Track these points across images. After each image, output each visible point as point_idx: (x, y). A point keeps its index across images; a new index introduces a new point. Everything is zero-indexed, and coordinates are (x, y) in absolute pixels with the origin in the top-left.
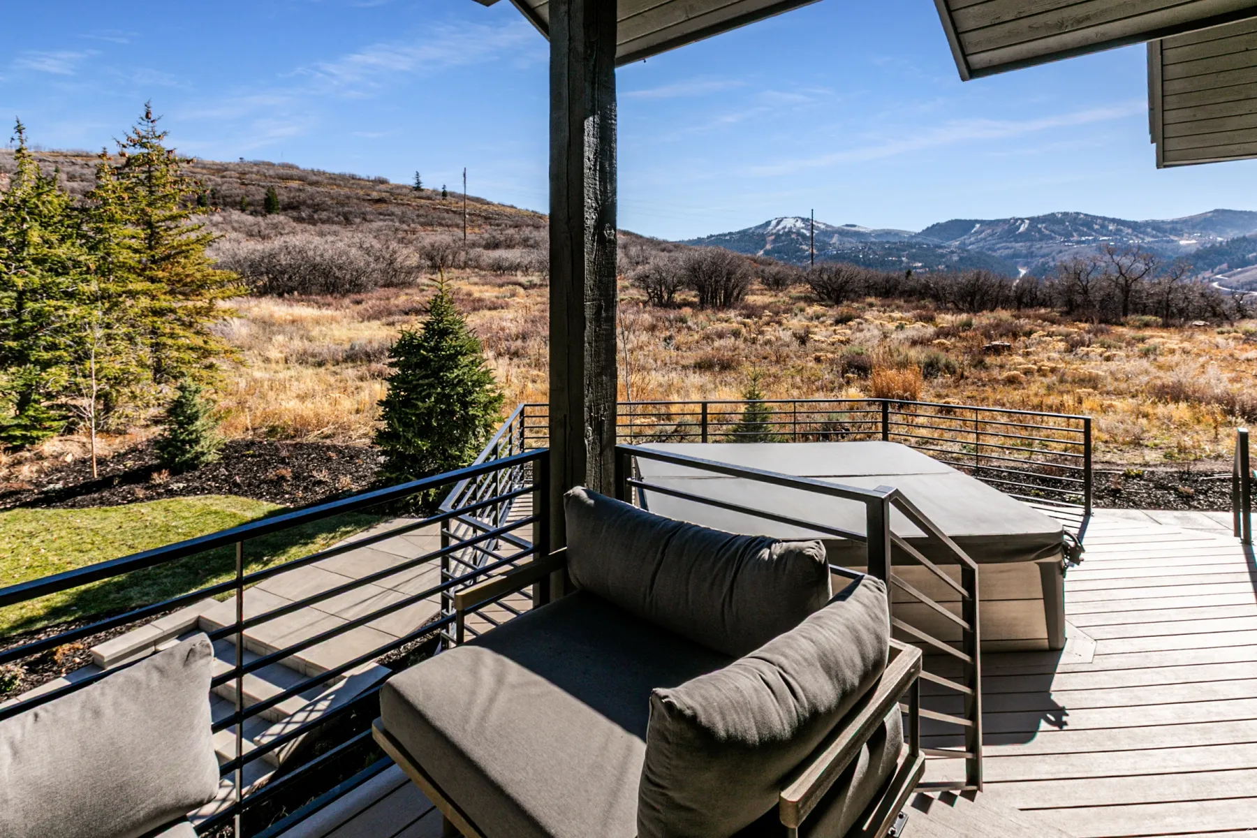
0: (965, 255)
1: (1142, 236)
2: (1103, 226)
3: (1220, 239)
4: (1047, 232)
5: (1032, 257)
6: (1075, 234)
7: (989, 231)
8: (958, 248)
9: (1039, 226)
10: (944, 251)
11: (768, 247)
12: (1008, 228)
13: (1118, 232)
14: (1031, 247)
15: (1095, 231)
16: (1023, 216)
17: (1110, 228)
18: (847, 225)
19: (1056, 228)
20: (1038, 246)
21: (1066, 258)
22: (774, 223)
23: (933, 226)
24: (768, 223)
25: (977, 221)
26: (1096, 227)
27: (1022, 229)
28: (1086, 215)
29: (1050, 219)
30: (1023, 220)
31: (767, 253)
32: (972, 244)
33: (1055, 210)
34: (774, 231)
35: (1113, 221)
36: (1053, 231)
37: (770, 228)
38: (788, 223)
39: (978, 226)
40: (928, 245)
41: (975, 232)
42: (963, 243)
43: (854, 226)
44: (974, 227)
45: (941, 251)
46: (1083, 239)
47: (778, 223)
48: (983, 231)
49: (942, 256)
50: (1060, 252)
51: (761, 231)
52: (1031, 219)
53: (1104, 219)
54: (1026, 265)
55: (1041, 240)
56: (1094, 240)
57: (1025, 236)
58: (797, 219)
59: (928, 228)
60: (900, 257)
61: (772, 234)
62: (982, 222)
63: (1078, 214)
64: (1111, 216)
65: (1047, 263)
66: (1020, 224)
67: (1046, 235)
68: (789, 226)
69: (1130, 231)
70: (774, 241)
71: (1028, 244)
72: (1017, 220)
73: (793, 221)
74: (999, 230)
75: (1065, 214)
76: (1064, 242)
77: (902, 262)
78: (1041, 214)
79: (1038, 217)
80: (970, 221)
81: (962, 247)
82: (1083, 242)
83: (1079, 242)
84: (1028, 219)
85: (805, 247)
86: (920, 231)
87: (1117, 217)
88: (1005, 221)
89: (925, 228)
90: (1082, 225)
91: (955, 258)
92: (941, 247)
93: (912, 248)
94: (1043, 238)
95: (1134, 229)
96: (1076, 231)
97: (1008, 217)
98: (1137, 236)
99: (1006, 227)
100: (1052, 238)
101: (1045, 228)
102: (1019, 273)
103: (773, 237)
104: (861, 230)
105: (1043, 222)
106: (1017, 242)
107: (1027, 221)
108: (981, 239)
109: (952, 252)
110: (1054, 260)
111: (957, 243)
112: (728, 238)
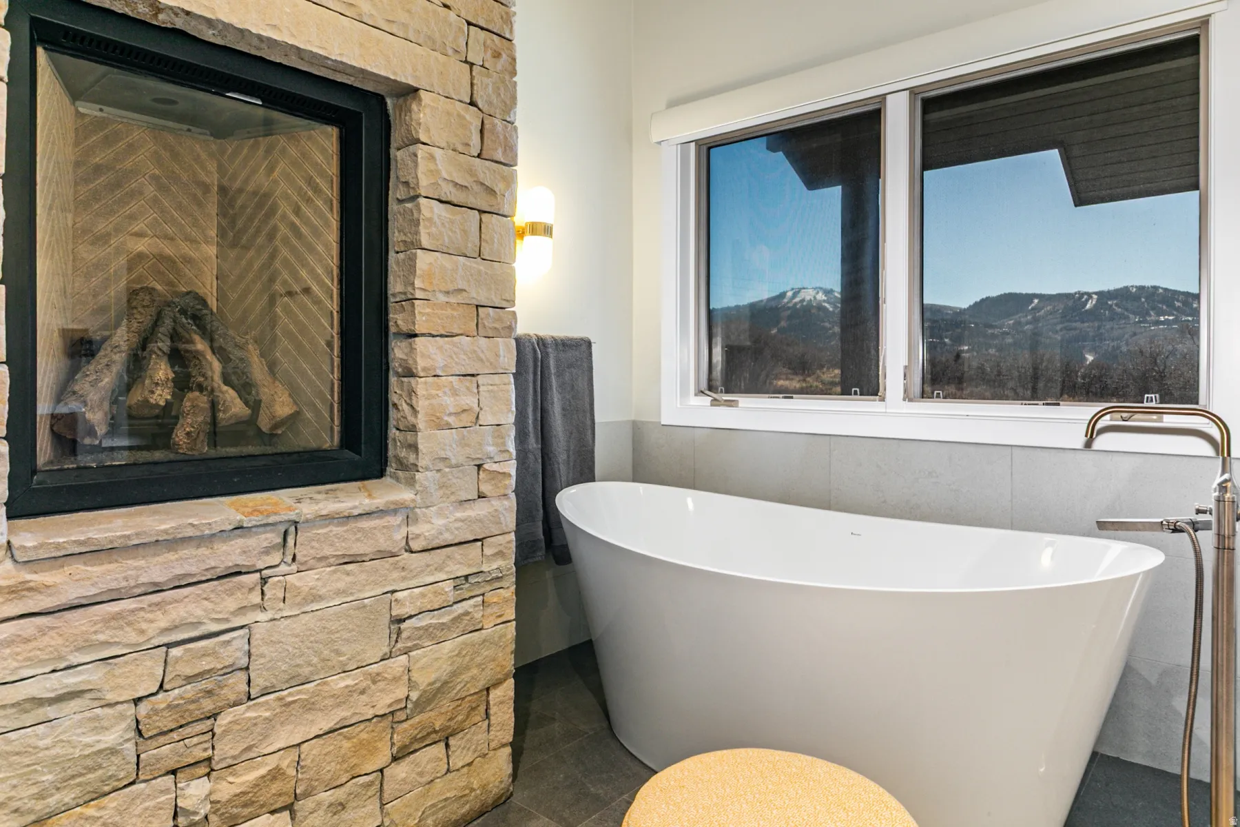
6: (1152, 313)
10: (996, 331)
11: (783, 324)
12: (1071, 305)
14: (1099, 328)
15: (1178, 309)
16: (1091, 291)
19: (1129, 305)
20: (1108, 327)
21: (1142, 341)
22: (790, 294)
23: (983, 300)
24: (783, 295)
26: (1177, 304)
28: (1166, 290)
29: (1123, 295)
30: (1089, 295)
31: (780, 331)
34: (790, 305)
36: (1127, 310)
37: (786, 300)
38: (808, 295)
39: (1036, 301)
41: (1033, 309)
42: (1018, 323)
44: (1032, 302)
46: (1162, 318)
47: (795, 295)
48: (1043, 308)
49: (993, 336)
50: (1135, 334)
51: (773, 304)
52: (1099, 294)
54: (1093, 350)
55: (1112, 319)
56: (1175, 321)
58: (818, 289)
59: (976, 304)
60: (941, 338)
61: (789, 308)
62: (1040, 297)
63: (1156, 288)
65: (1119, 347)
66: (1087, 301)
67: (1117, 314)
68: (808, 298)
70: (790, 318)
71: (1096, 324)
72: (1082, 294)
73: (812, 292)
75: (1142, 288)
76: (1140, 322)
77: (945, 344)
78: (1112, 288)
79: (1109, 292)
80: (1027, 295)
84: (1096, 293)
85: (827, 325)
88: (1068, 296)
90: (1159, 302)
92: (991, 327)
93: (957, 327)
96: (1153, 309)
97: (1072, 291)
99: (1070, 303)
101: (1116, 305)
102: (1086, 359)
103: (789, 312)
105: (1115, 298)
106: (1083, 322)
107: (1095, 297)
110: (1127, 344)
111: (1012, 322)
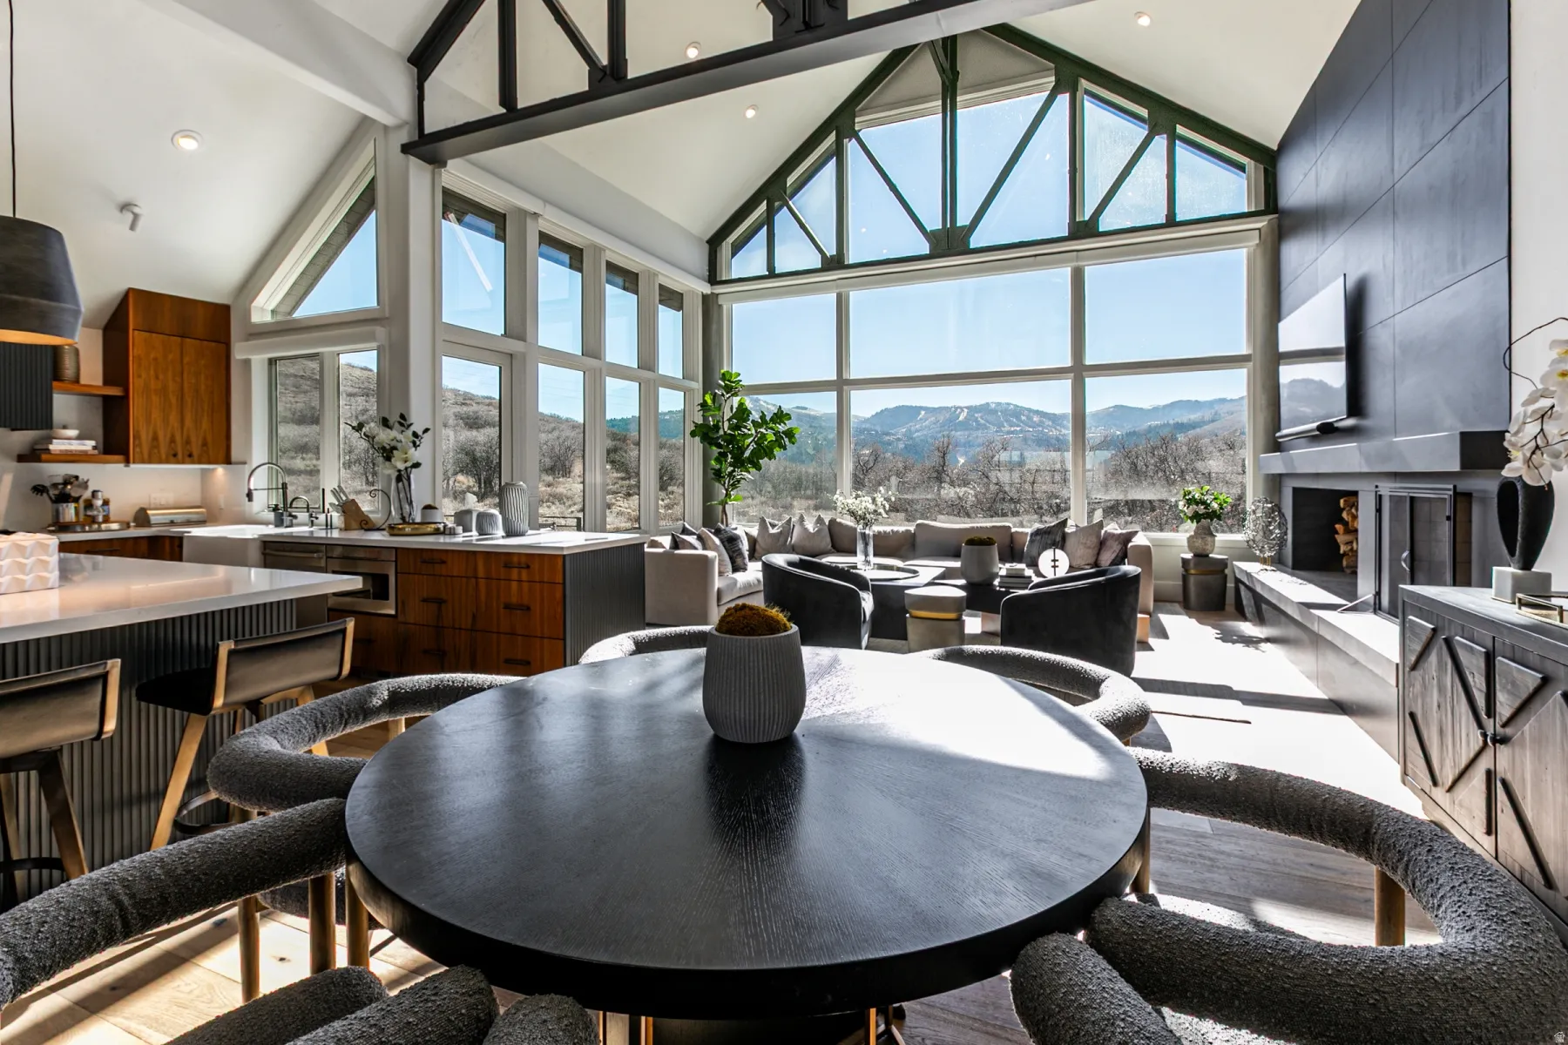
0: (910, 442)
1: (1058, 427)
2: (1029, 418)
3: (1118, 433)
4: (982, 422)
5: (970, 446)
7: (933, 419)
8: (904, 435)
9: (976, 415)
13: (1041, 424)
17: (1035, 419)
18: (798, 408)
25: (921, 408)
27: (961, 418)
32: (917, 431)
33: (990, 401)
35: (1037, 412)
40: (877, 432)
43: (806, 409)
45: (888, 438)
53: (1030, 410)
57: (965, 425)
64: (1035, 409)
69: (1050, 423)
74: (941, 419)
81: (909, 435)
82: (1012, 432)
83: (1009, 432)
86: (869, 416)
87: (1041, 409)
89: (874, 413)
91: (901, 446)
94: (979, 426)
95: (1053, 422)
98: (1056, 429)
100: (987, 428)
104: (812, 413)
108: (926, 427)
109: (899, 439)
112: (667, 417)
